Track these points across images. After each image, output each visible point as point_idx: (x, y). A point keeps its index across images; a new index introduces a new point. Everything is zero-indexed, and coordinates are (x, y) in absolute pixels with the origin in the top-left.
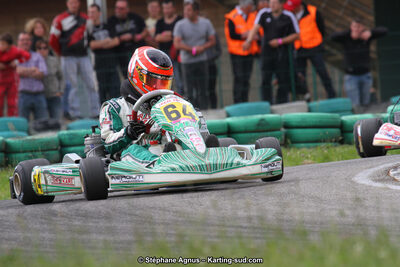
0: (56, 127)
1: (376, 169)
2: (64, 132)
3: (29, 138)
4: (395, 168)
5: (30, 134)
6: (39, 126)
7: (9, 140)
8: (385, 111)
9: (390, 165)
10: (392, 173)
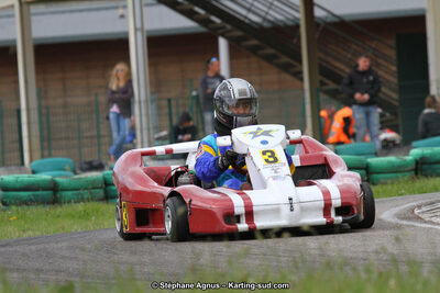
0: (100, 167)
1: (402, 207)
2: (107, 172)
3: (76, 177)
4: (419, 207)
5: (75, 173)
6: (85, 166)
7: (57, 179)
8: (407, 154)
9: (415, 204)
10: (416, 212)
